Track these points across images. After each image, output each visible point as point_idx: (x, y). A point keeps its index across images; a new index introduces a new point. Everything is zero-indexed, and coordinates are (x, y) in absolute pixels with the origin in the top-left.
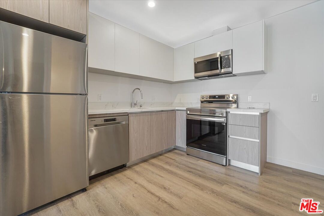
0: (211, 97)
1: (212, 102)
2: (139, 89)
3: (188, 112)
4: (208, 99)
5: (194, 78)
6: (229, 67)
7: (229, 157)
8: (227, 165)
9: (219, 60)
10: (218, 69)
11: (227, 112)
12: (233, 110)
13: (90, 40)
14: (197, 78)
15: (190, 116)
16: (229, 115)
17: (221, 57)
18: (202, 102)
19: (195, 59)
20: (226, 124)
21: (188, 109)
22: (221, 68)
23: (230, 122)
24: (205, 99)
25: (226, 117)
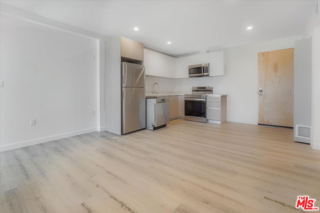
0: (198, 88)
1: (199, 91)
2: (157, 83)
3: (186, 97)
4: (197, 89)
5: (188, 77)
6: (207, 72)
7: (207, 118)
8: (207, 122)
9: (202, 68)
10: (202, 73)
11: (206, 96)
12: (209, 95)
13: (145, 63)
14: (190, 77)
15: (187, 98)
16: (207, 97)
17: (203, 67)
18: (193, 91)
19: (189, 66)
20: (206, 101)
21: (185, 95)
22: (203, 73)
23: (208, 100)
24: (194, 89)
25: (206, 98)
